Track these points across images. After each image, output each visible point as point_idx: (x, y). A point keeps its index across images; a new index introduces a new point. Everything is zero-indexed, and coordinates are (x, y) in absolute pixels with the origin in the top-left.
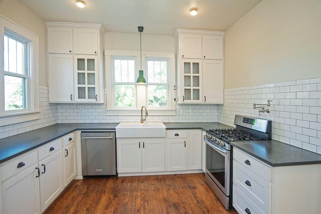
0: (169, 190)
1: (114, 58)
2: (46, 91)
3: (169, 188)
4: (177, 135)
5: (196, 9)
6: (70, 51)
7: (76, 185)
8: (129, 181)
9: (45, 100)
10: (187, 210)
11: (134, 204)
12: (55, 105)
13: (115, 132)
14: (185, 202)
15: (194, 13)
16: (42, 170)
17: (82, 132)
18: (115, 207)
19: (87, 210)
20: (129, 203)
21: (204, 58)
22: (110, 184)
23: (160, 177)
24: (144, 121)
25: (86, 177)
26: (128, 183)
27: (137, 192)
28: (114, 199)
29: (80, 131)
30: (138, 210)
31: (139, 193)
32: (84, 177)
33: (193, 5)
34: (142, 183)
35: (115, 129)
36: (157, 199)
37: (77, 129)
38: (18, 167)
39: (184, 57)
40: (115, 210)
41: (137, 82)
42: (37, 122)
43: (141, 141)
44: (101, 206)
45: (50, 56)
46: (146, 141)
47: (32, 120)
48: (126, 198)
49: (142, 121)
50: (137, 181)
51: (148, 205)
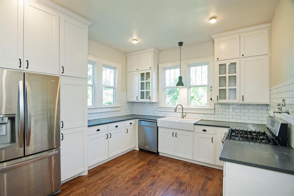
0: (187, 173)
1: (165, 69)
2: (125, 95)
3: (187, 172)
4: (204, 130)
5: (215, 18)
6: (137, 69)
7: (134, 153)
8: (164, 159)
9: (125, 100)
10: (187, 189)
11: (155, 172)
12: (132, 103)
13: (157, 122)
14: (191, 185)
15: (213, 21)
16: (109, 136)
17: (139, 120)
18: (143, 170)
19: (129, 165)
20: (153, 171)
21: (243, 56)
22: (151, 157)
23: (188, 163)
24: (184, 117)
25: (141, 150)
26: (162, 160)
27: (163, 167)
28: (146, 165)
29: (138, 120)
30: (154, 176)
31: (163, 168)
32: (140, 149)
33: (213, 14)
34: (171, 163)
35: (157, 120)
36: (172, 175)
37: (136, 118)
38: (97, 131)
39: (219, 60)
40: (142, 171)
41: (177, 86)
42: (120, 112)
43: (175, 131)
44: (136, 166)
45: (128, 74)
46: (178, 132)
47: (116, 111)
48: (154, 167)
49: (183, 117)
50: (169, 161)
51: (163, 176)
